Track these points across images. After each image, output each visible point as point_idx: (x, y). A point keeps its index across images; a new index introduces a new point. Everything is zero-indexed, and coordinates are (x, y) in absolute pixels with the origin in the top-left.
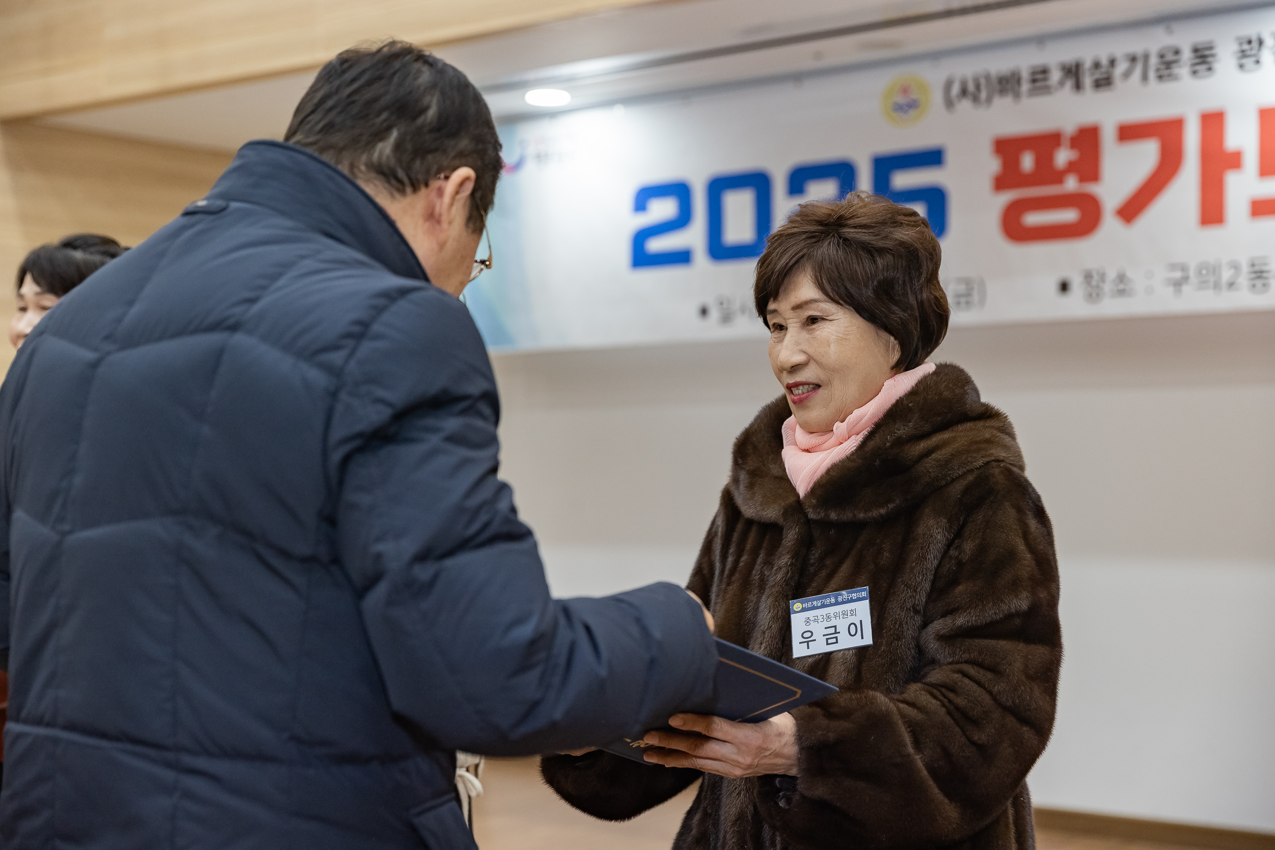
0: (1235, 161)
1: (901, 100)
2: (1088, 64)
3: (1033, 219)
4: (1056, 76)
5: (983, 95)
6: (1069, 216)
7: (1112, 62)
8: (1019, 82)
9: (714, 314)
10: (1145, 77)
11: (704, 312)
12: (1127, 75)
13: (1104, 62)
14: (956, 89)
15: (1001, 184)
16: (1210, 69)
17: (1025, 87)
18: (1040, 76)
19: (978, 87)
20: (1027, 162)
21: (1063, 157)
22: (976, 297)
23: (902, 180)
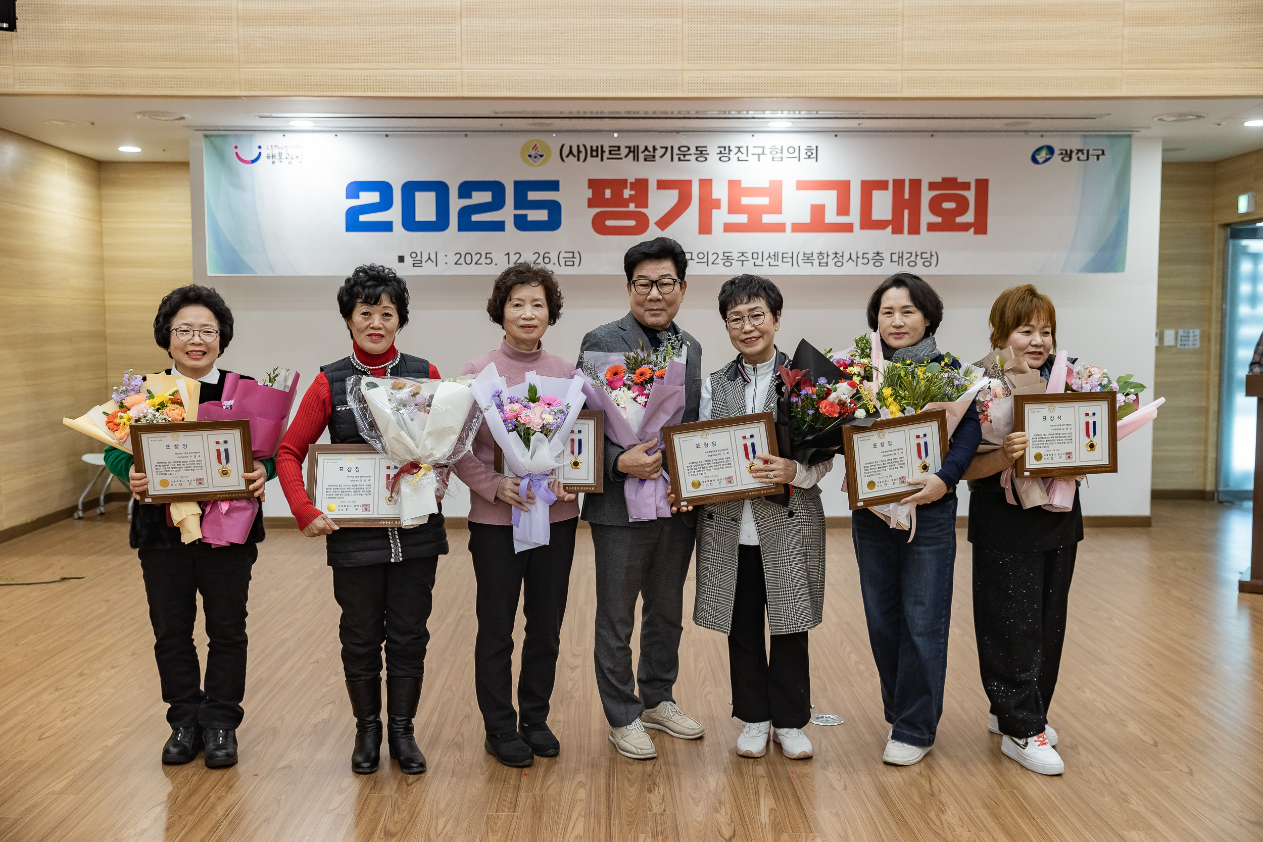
0: (717, 204)
1: (533, 153)
2: (641, 149)
3: (609, 223)
4: (624, 151)
5: (582, 156)
6: (632, 223)
7: (655, 149)
8: (603, 152)
9: (408, 260)
10: (672, 160)
11: (401, 259)
12: (661, 157)
13: (651, 149)
14: (566, 151)
15: (591, 203)
16: (706, 159)
17: (606, 155)
18: (615, 150)
19: (579, 152)
20: (608, 193)
21: (627, 193)
22: (577, 261)
23: (533, 196)
